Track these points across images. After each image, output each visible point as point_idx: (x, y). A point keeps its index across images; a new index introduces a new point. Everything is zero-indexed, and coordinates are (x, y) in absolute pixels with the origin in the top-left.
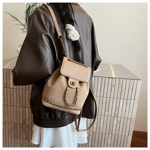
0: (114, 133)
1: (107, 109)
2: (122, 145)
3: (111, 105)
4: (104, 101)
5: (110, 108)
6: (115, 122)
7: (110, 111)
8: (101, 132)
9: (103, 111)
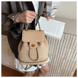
0: (62, 67)
1: (59, 53)
2: (67, 75)
3: (62, 51)
4: (58, 48)
5: (62, 53)
6: (64, 62)
7: (61, 54)
8: (54, 65)
9: (57, 54)
